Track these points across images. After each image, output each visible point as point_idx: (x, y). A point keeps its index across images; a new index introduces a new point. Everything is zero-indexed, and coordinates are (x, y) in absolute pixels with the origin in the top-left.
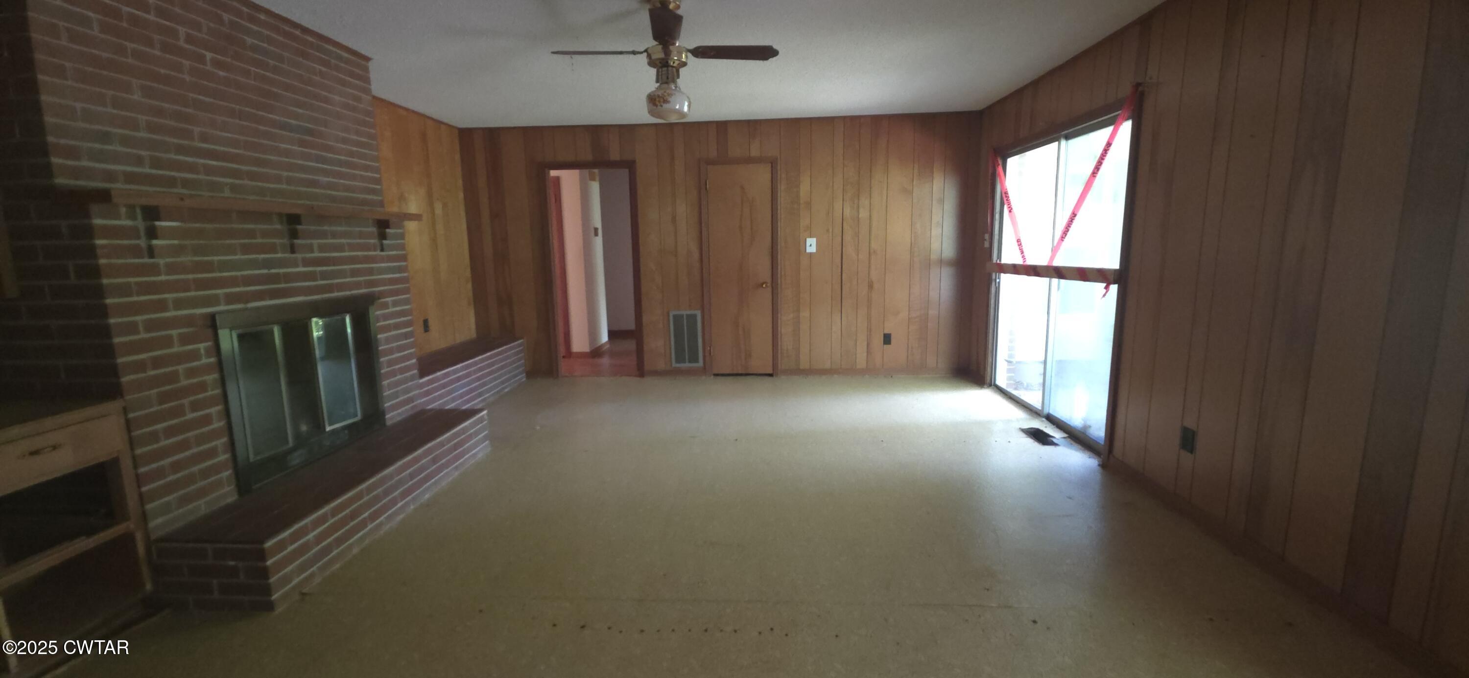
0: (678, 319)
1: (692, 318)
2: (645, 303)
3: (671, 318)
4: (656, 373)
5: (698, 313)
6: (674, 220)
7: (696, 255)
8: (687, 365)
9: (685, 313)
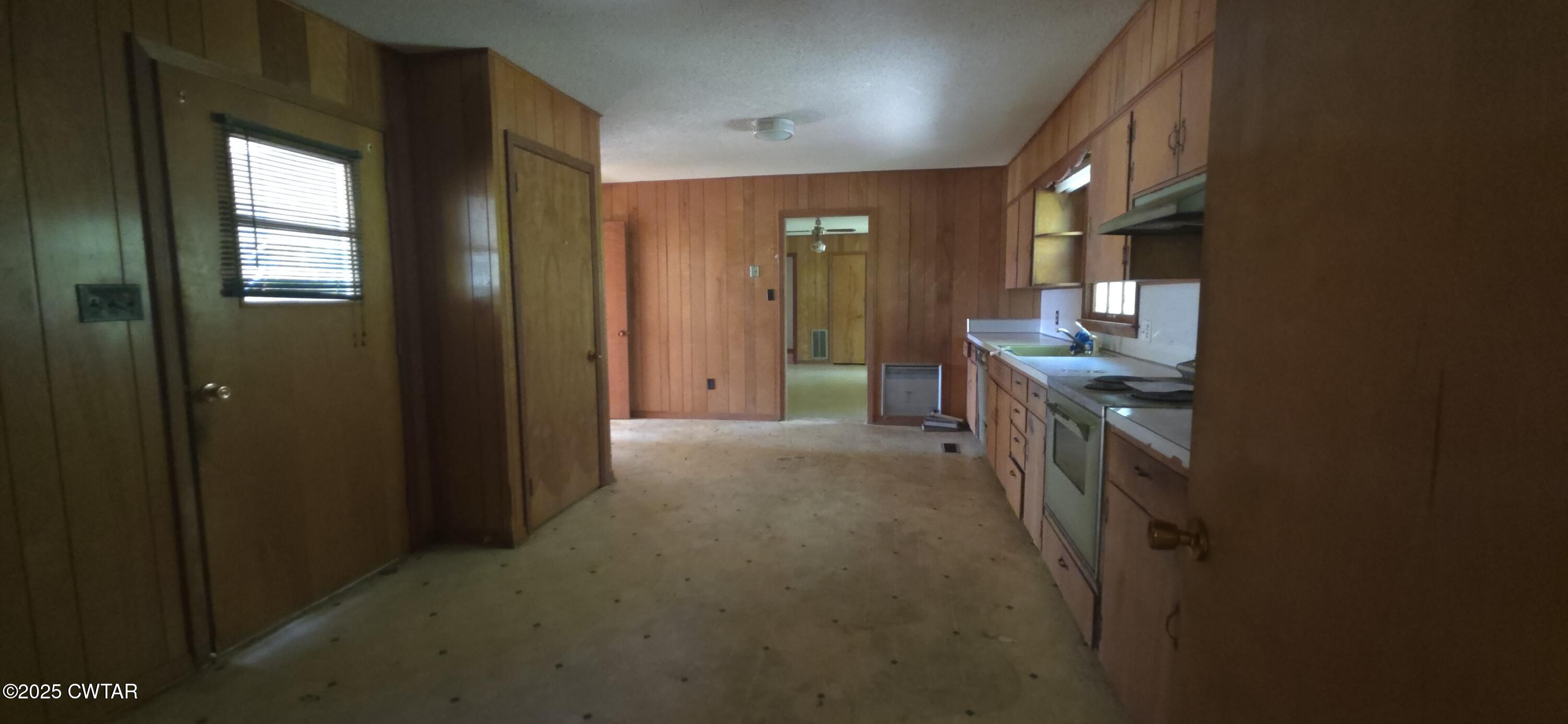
0: (815, 334)
1: (823, 333)
2: (799, 326)
3: (812, 333)
4: (804, 362)
5: (827, 332)
6: (815, 283)
7: (826, 301)
8: (819, 358)
9: (819, 331)
